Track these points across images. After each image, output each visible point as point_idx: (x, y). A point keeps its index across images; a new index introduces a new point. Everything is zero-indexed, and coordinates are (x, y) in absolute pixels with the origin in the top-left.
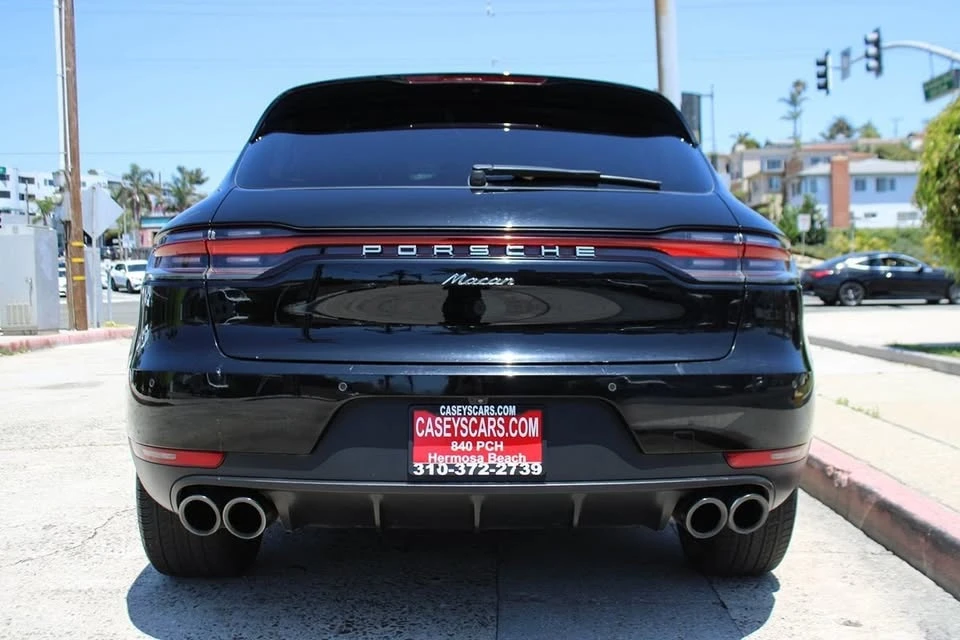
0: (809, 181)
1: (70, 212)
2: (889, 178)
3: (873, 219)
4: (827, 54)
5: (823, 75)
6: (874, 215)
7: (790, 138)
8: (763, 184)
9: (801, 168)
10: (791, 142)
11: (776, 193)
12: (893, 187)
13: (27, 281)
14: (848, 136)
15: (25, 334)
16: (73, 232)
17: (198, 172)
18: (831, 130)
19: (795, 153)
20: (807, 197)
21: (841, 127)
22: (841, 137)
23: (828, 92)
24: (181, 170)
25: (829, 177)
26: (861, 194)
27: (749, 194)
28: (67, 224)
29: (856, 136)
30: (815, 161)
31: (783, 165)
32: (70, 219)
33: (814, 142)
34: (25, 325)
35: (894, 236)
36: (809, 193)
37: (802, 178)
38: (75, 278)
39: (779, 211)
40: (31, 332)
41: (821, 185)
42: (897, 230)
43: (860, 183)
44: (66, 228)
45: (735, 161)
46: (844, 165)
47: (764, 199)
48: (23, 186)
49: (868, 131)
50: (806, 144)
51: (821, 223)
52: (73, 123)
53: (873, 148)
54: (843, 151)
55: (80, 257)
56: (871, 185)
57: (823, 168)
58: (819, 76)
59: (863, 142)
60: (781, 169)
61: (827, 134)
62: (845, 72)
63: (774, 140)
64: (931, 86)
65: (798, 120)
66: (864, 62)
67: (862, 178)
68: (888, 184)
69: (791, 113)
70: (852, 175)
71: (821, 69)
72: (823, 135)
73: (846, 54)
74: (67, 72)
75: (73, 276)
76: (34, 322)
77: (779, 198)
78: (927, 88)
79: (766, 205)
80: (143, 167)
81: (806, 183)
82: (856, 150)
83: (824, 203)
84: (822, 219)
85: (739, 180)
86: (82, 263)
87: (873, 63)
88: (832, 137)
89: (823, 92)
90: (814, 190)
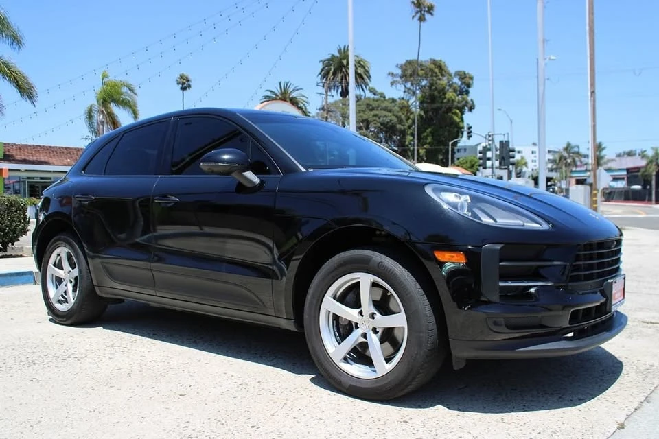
16: (594, 187)
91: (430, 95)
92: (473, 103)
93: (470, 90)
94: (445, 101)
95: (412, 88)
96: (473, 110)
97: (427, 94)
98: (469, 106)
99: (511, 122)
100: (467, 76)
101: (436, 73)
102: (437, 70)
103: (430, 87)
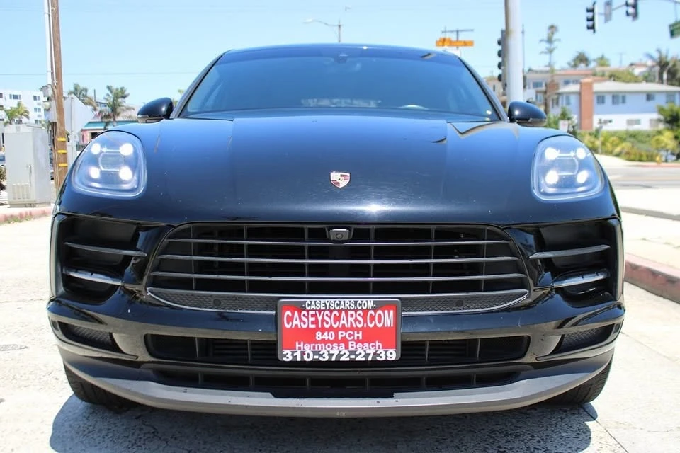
0: (564, 97)
1: (56, 116)
2: (621, 95)
3: (609, 124)
4: (594, 4)
5: (592, 19)
6: (610, 122)
7: (546, 66)
9: (558, 88)
10: (548, 69)
12: (624, 101)
13: (27, 167)
14: (587, 65)
15: (26, 207)
16: (58, 130)
17: (122, 90)
18: (575, 60)
19: (552, 76)
20: (563, 108)
21: (582, 59)
22: (582, 66)
23: (594, 32)
24: (109, 88)
25: (579, 93)
26: (601, 106)
28: (54, 124)
29: (593, 65)
30: (567, 83)
31: (544, 85)
32: (56, 121)
33: (563, 69)
34: (26, 200)
35: (625, 136)
36: (564, 105)
37: (559, 94)
38: (61, 165)
40: (32, 205)
41: (573, 99)
42: (627, 132)
43: (601, 99)
44: (53, 128)
46: (590, 85)
49: (602, 61)
50: (557, 70)
51: (573, 127)
52: (57, 50)
53: (607, 74)
54: (587, 76)
55: (63, 149)
56: (608, 99)
57: (574, 88)
58: (588, 20)
59: (599, 69)
60: (543, 88)
61: (573, 63)
62: (608, 17)
63: (534, 68)
64: (675, 27)
65: (552, 54)
66: (625, 8)
67: (601, 95)
68: (621, 100)
69: (547, 49)
70: (596, 93)
71: (590, 15)
72: (569, 64)
73: (608, 4)
74: (52, 10)
75: (59, 163)
76: (33, 197)
78: (672, 28)
80: (82, 86)
81: (562, 98)
82: (595, 75)
83: (575, 114)
84: (574, 124)
86: (65, 154)
87: (631, 10)
88: (575, 66)
89: (592, 31)
90: (568, 103)
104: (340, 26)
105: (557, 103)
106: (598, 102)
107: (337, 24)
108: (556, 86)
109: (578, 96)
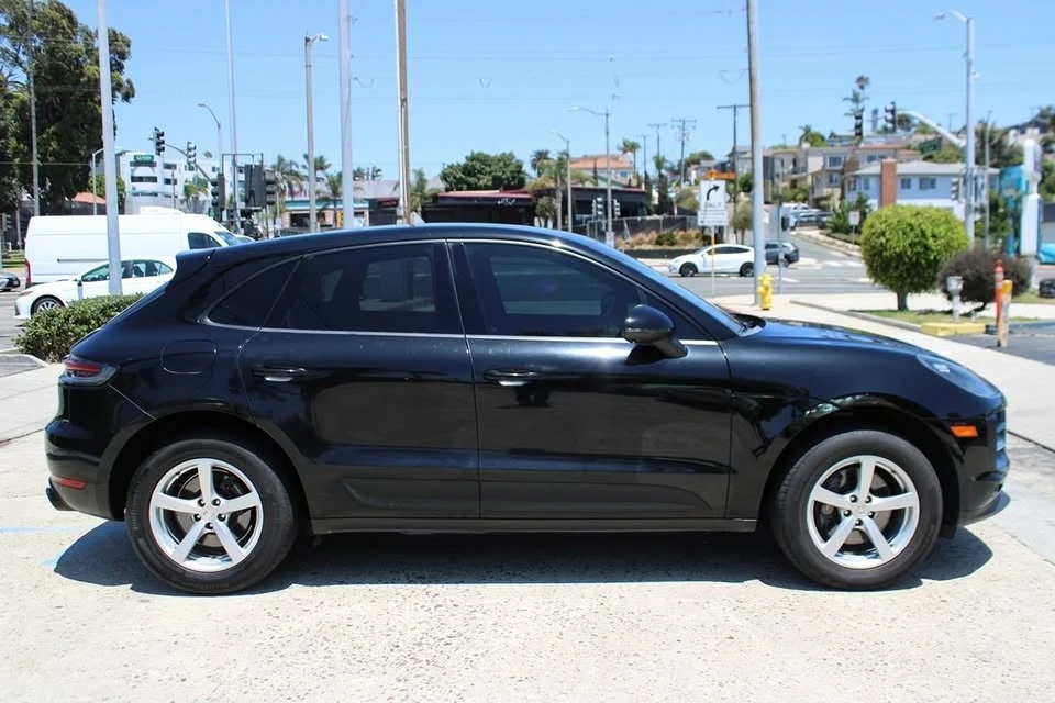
0: (862, 180)
2: (929, 178)
8: (825, 179)
9: (858, 168)
11: (836, 187)
12: (933, 186)
20: (860, 194)
22: (902, 131)
25: (880, 176)
26: (906, 191)
27: (813, 188)
30: (871, 159)
31: (842, 163)
36: (862, 191)
37: (857, 176)
39: (837, 204)
41: (873, 183)
43: (906, 182)
45: (801, 156)
46: (893, 166)
47: (826, 191)
48: (170, 172)
54: (895, 150)
56: (915, 183)
57: (875, 168)
60: (839, 167)
63: (838, 133)
67: (907, 177)
68: (929, 184)
70: (899, 175)
73: (875, 112)
77: (838, 192)
79: (827, 198)
81: (860, 182)
83: (874, 198)
85: (804, 174)
90: (867, 188)
91: (50, 65)
92: (131, 86)
93: (126, 63)
94: (84, 79)
95: (11, 50)
96: (131, 99)
97: (46, 64)
98: (124, 91)
99: (219, 127)
100: (120, 38)
101: (63, 28)
102: (64, 22)
103: (51, 52)
104: (607, 115)
105: (854, 189)
106: (903, 187)
107: (604, 112)
108: (854, 164)
109: (878, 179)
